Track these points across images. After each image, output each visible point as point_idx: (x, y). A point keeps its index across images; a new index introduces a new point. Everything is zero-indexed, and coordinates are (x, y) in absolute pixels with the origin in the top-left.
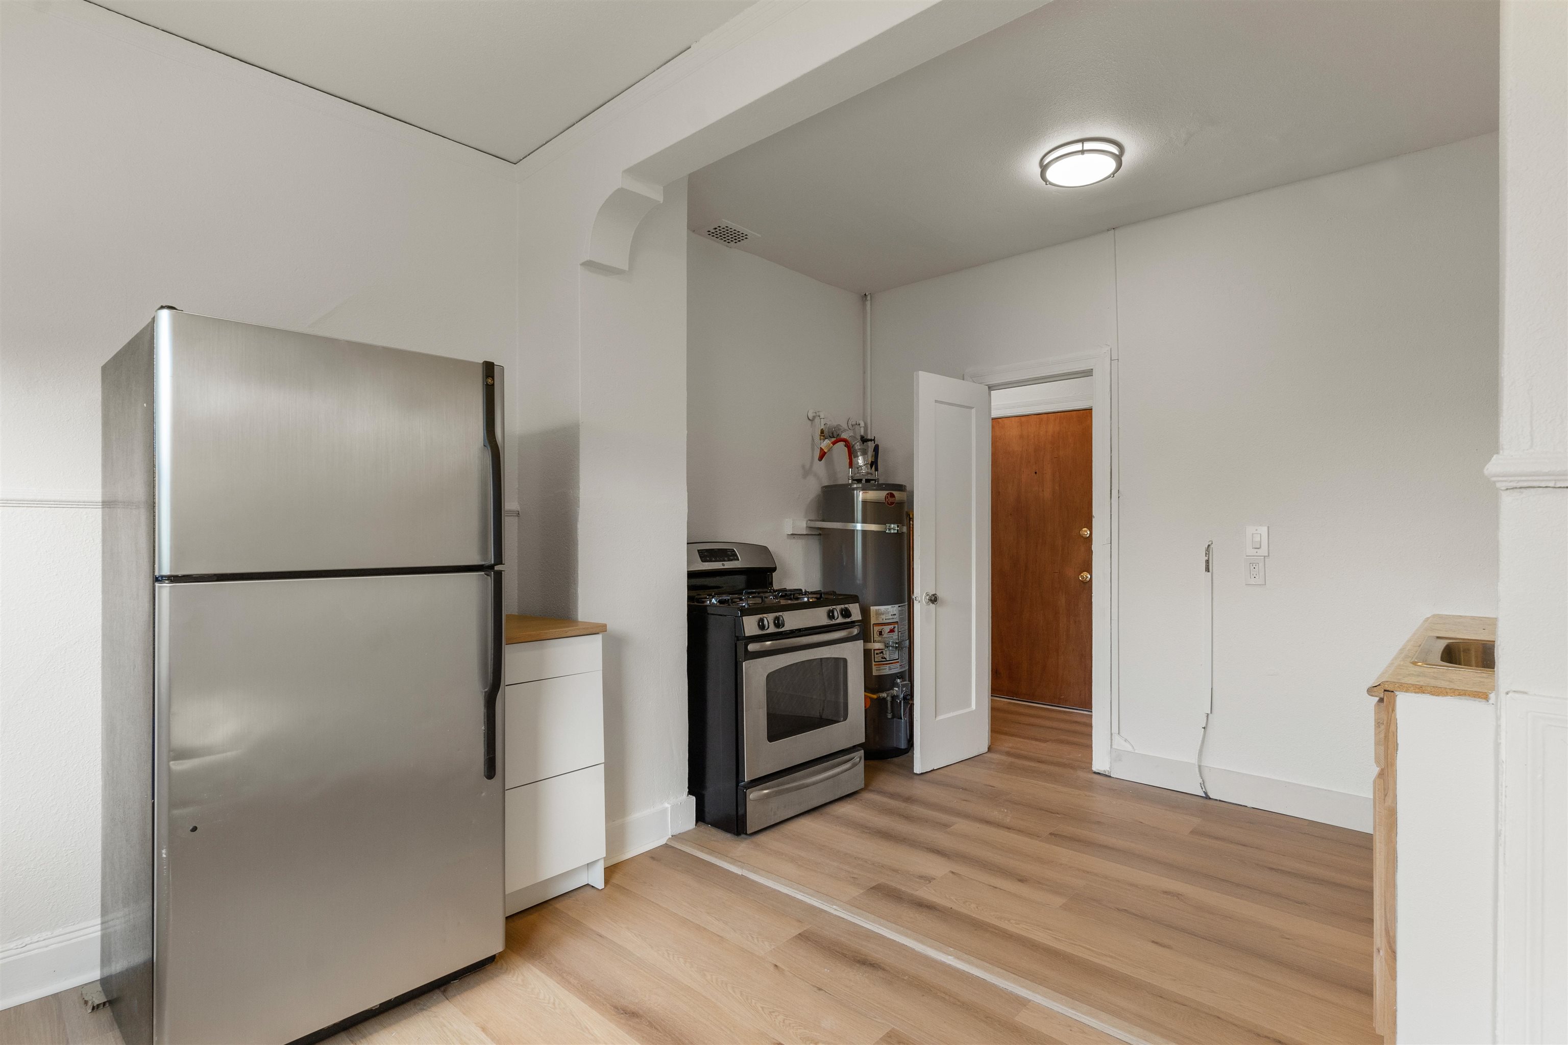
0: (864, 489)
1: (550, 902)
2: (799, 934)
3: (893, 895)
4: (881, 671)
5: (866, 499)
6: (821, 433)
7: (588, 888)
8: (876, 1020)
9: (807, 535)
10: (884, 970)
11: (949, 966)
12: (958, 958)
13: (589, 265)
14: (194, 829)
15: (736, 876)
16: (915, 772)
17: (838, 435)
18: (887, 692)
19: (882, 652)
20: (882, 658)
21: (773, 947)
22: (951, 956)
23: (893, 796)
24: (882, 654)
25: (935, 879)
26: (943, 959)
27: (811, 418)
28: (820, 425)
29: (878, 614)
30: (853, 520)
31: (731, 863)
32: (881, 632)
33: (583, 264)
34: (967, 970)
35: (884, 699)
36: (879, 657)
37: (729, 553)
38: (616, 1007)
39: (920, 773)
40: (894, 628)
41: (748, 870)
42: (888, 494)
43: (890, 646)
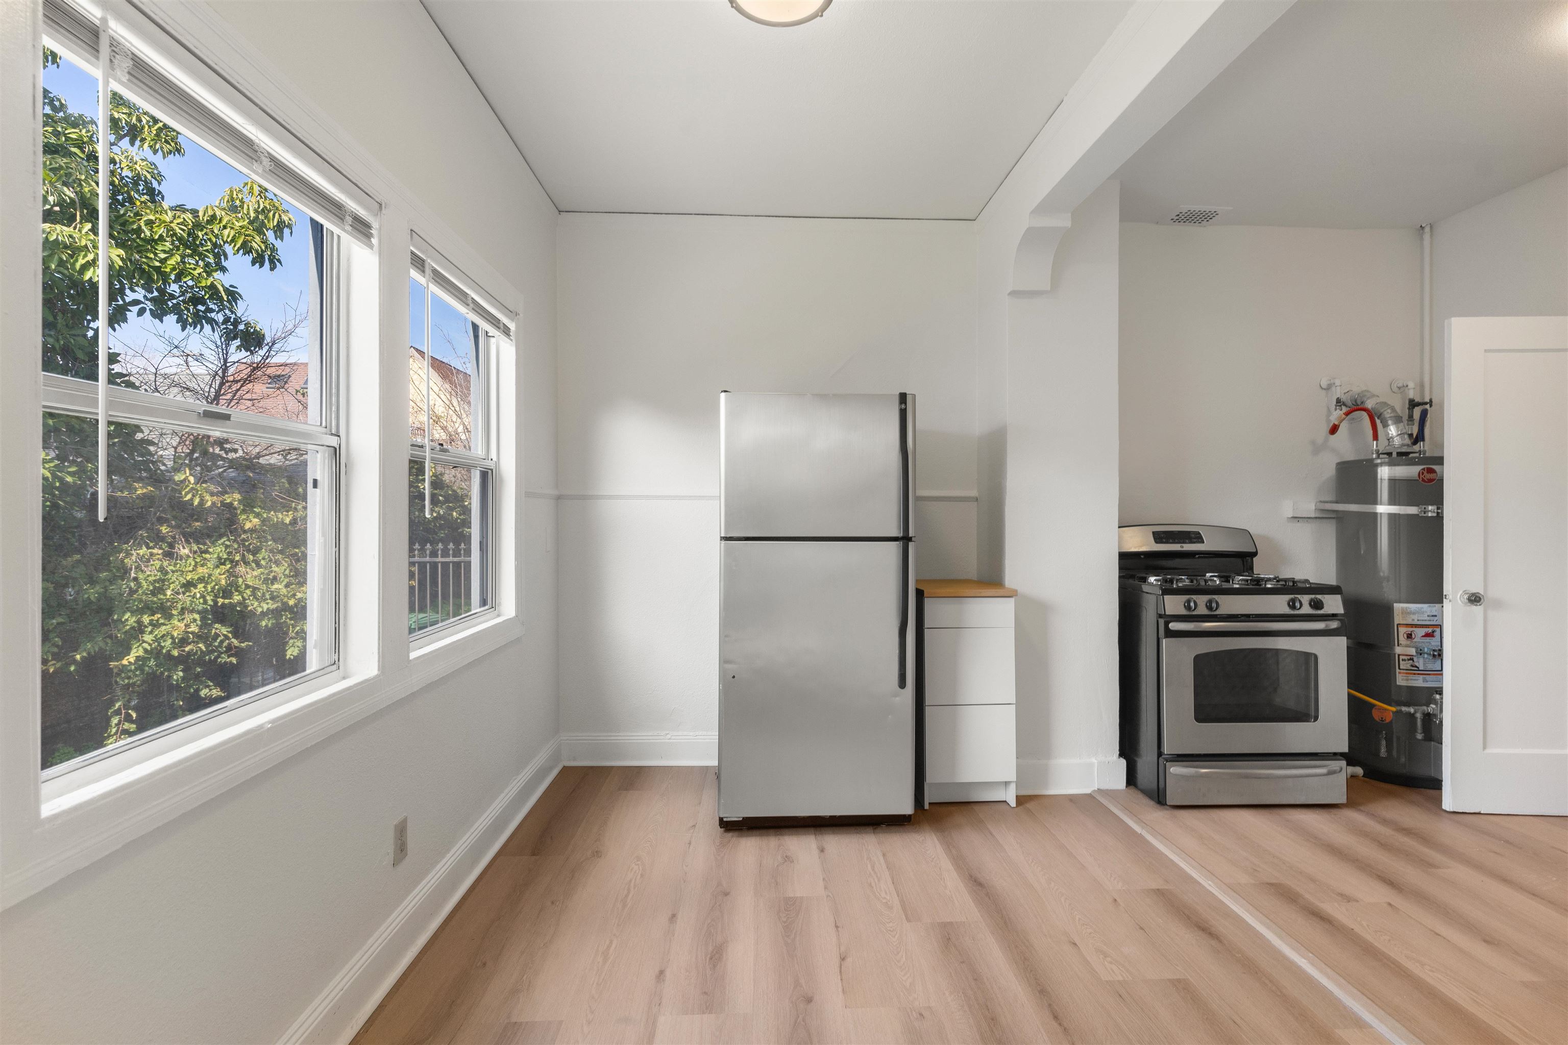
0: (1391, 464)
1: (972, 804)
2: (1158, 889)
3: (1288, 895)
4: (1410, 681)
5: (1395, 477)
6: (1337, 403)
7: (1004, 803)
8: (1178, 968)
9: (1316, 518)
10: (1220, 941)
11: (1299, 967)
12: (1312, 964)
13: (1014, 294)
14: (734, 677)
15: (1135, 832)
16: (1444, 807)
17: (1362, 403)
18: (1416, 707)
19: (1412, 660)
20: (1412, 666)
21: (1124, 888)
22: (1305, 959)
23: (1385, 822)
24: (1411, 661)
25: (1358, 901)
26: (1296, 960)
27: (1324, 386)
28: (1338, 393)
29: (1405, 613)
30: (1375, 502)
31: (1135, 822)
32: (1411, 635)
33: (1009, 294)
34: (1316, 977)
35: (1412, 716)
36: (1407, 664)
37: (1193, 536)
38: (971, 876)
39: (1452, 810)
40: (1433, 632)
41: (1148, 832)
42: (1424, 469)
43: (1424, 653)
